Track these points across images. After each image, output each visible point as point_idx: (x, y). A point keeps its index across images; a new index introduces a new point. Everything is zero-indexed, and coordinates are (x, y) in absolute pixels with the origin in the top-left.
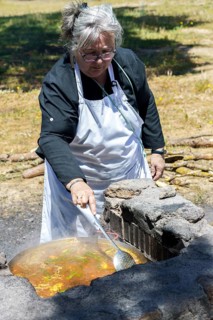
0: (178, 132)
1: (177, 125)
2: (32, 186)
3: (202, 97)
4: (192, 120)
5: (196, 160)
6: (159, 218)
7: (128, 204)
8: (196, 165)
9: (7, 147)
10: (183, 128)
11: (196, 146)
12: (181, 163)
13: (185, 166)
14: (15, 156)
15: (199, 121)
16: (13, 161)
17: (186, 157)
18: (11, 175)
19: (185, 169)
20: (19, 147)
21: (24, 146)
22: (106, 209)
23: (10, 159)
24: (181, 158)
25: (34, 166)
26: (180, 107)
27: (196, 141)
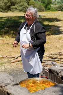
0: (54, 51)
1: (54, 49)
2: (14, 65)
3: (60, 41)
4: (58, 48)
5: (61, 59)
6: (60, 72)
7: (51, 68)
8: (61, 60)
9: (5, 54)
10: (56, 50)
11: (60, 55)
12: (57, 59)
13: (58, 60)
14: (8, 57)
15: (60, 48)
16: (8, 58)
17: (58, 58)
18: (7, 62)
19: (58, 61)
20: (9, 54)
21: (10, 54)
22: (43, 70)
23: (7, 58)
24: (57, 58)
25: (14, 59)
26: (54, 44)
27: (60, 53)
